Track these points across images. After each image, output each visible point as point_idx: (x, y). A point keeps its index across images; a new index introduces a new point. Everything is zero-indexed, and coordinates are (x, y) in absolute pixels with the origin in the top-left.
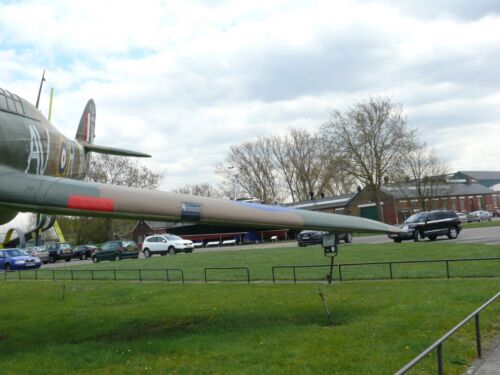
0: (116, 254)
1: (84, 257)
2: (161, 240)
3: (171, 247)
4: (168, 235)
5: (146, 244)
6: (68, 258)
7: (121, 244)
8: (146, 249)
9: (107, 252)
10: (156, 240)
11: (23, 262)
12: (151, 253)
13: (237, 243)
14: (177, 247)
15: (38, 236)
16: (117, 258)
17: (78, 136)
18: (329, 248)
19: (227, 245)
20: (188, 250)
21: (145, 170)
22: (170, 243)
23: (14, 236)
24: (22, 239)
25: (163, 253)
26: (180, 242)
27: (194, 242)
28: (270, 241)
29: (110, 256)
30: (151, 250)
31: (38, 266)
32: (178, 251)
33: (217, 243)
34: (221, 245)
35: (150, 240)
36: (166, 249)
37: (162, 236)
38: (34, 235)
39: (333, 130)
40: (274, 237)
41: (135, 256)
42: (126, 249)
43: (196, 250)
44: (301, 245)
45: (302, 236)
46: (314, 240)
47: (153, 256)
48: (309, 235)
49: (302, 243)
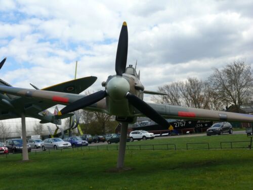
1: (97, 141)
2: (139, 133)
3: (144, 136)
4: (142, 131)
5: (131, 135)
8: (131, 137)
9: (115, 139)
10: (136, 133)
11: (80, 143)
12: (134, 139)
13: (169, 135)
14: (147, 136)
15: (70, 132)
18: (250, 133)
19: (164, 136)
20: (152, 138)
22: (143, 134)
23: (59, 132)
24: (63, 133)
25: (139, 139)
26: (148, 134)
27: (155, 134)
29: (116, 141)
31: (87, 145)
32: (147, 138)
33: (159, 135)
34: (161, 136)
35: (133, 133)
36: (142, 137)
37: (139, 131)
38: (68, 131)
40: (188, 132)
41: (128, 140)
43: (156, 138)
44: (208, 135)
45: (209, 130)
46: (215, 132)
47: (135, 141)
48: (213, 130)
49: (209, 134)
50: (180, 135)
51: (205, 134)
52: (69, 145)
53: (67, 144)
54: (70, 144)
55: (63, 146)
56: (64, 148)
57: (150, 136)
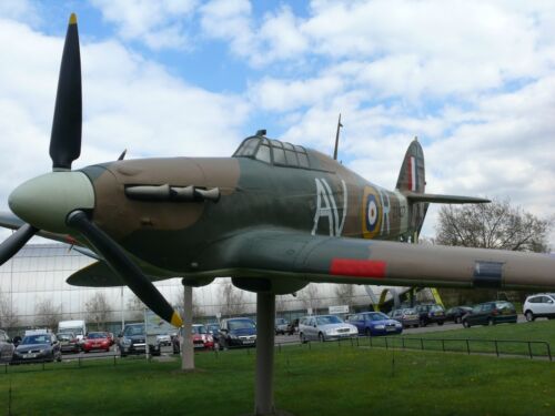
0: (489, 319)
1: (459, 320)
2: (546, 300)
5: (528, 305)
6: (440, 320)
7: (494, 306)
8: (528, 311)
9: (479, 315)
10: (540, 300)
11: (383, 327)
12: (535, 316)
15: (412, 297)
16: (491, 323)
17: (399, 186)
21: (529, 216)
23: (388, 297)
24: (397, 301)
29: (483, 320)
30: (535, 312)
31: (399, 331)
35: (532, 301)
37: (548, 295)
38: (408, 295)
41: (512, 319)
42: (500, 312)
47: (538, 319)
52: (351, 332)
53: (348, 330)
54: (354, 330)
55: (337, 334)
56: (339, 338)
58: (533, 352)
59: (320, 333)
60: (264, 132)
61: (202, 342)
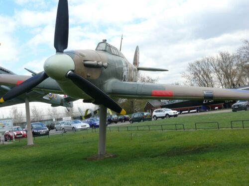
0: (141, 119)
1: (123, 121)
2: (162, 111)
3: (167, 114)
4: (165, 109)
5: (154, 113)
6: (116, 122)
7: (143, 114)
8: (155, 116)
9: (137, 118)
10: (159, 111)
12: (157, 118)
13: (197, 112)
14: (170, 114)
16: (142, 121)
17: (134, 63)
19: (192, 112)
20: (175, 116)
22: (166, 112)
23: (89, 112)
24: (93, 114)
25: (163, 118)
26: (171, 112)
27: (178, 111)
28: (214, 109)
29: (138, 120)
30: (157, 116)
32: (170, 116)
33: (187, 112)
34: (189, 113)
35: (156, 112)
36: (165, 115)
37: (162, 109)
39: (244, 51)
40: (216, 108)
41: (150, 119)
42: (146, 116)
43: (179, 116)
44: (233, 111)
45: (234, 106)
46: (240, 108)
48: (238, 106)
49: (235, 110)
50: (209, 111)
51: (230, 110)
53: (85, 126)
54: (88, 126)
55: (81, 127)
56: (82, 130)
57: (173, 114)
58: (177, 128)
59: (73, 127)
60: (106, 40)
61: (21, 134)
